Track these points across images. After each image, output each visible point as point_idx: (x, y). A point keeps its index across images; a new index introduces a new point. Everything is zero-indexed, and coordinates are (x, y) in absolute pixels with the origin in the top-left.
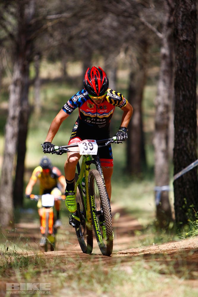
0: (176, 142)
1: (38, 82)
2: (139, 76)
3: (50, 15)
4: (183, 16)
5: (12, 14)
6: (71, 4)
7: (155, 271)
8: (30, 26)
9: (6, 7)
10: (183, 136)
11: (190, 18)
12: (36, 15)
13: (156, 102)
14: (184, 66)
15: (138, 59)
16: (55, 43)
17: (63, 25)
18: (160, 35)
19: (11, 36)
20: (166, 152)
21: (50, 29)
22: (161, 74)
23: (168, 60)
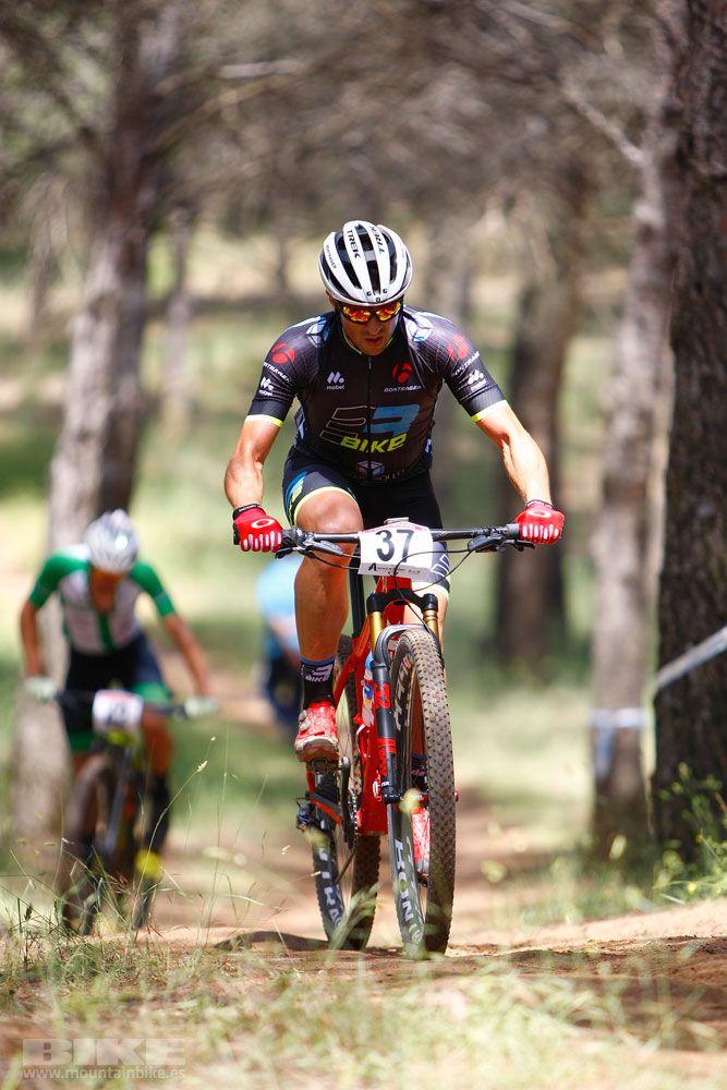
0: (670, 550)
1: (179, 309)
2: (552, 301)
3: (233, 62)
4: (713, 88)
5: (92, 52)
6: (312, 26)
8: (158, 100)
9: (71, 27)
10: (697, 527)
12: (180, 62)
13: (606, 400)
14: (712, 271)
15: (552, 240)
16: (249, 169)
17: (275, 101)
18: (636, 155)
19: (87, 135)
20: (634, 584)
21: (230, 116)
22: (631, 300)
23: (660, 247)
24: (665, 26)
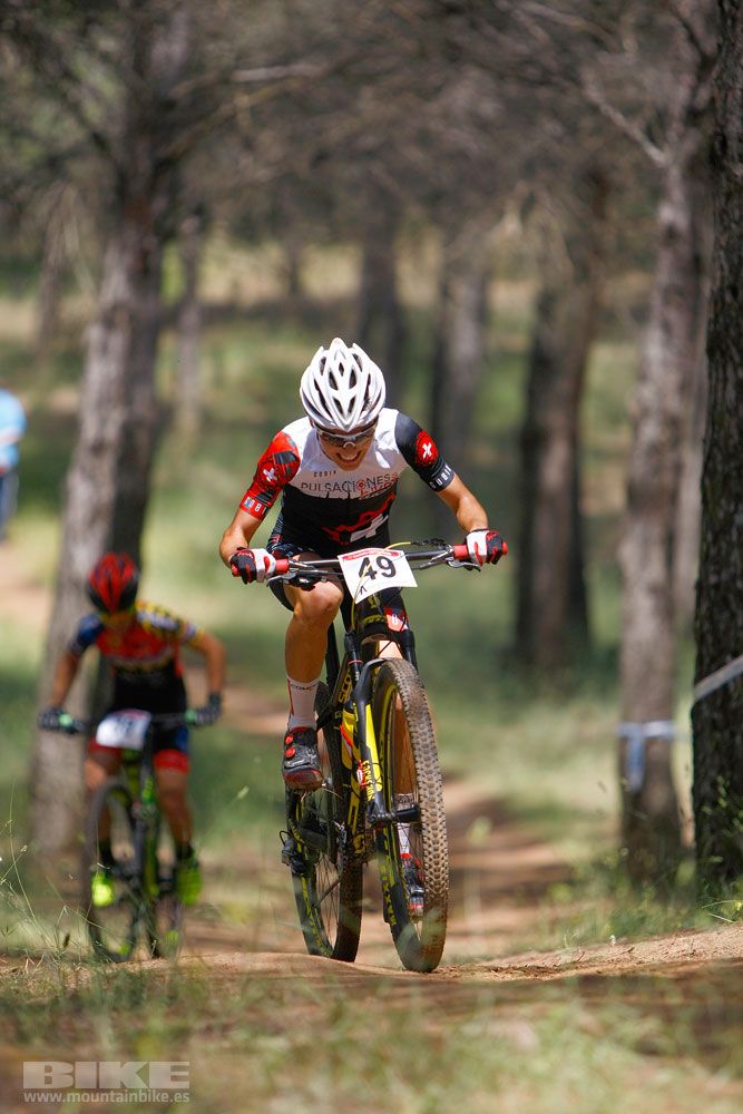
0: (707, 560)
1: (191, 318)
2: (571, 306)
3: (249, 67)
5: (105, 58)
6: (326, 27)
7: (620, 1041)
8: (169, 105)
9: (83, 33)
10: (734, 536)
12: (191, 67)
13: (632, 406)
15: (570, 243)
16: (262, 174)
17: (292, 104)
18: (658, 156)
19: (98, 140)
20: (664, 594)
21: (244, 121)
22: (656, 301)
23: (684, 249)
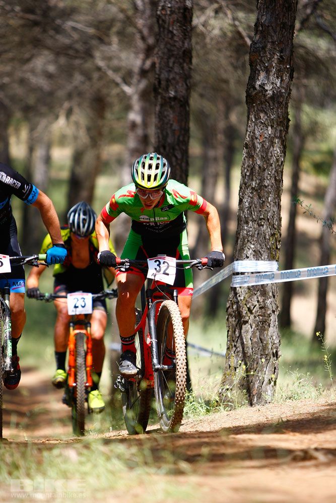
11: (181, 61)
14: (170, 140)
15: (89, 129)
18: (128, 90)
22: (127, 155)
23: (140, 132)
24: (140, 32)
